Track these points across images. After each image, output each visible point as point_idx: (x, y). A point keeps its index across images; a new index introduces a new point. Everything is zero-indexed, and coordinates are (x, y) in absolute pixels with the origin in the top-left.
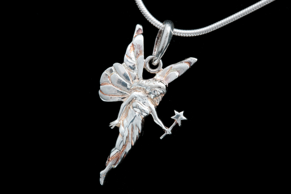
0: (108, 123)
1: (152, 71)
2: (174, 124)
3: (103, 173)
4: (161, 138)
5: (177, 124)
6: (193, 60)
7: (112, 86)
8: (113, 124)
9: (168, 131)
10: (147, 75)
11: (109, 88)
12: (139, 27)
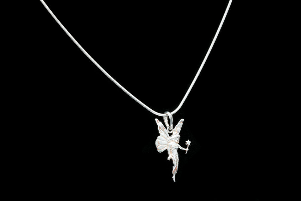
0: (167, 160)
1: (171, 132)
2: (188, 146)
3: (174, 177)
4: (186, 153)
5: (189, 145)
6: (182, 120)
7: (161, 146)
8: (169, 158)
9: (187, 149)
10: (170, 135)
11: (161, 147)
12: (156, 120)
